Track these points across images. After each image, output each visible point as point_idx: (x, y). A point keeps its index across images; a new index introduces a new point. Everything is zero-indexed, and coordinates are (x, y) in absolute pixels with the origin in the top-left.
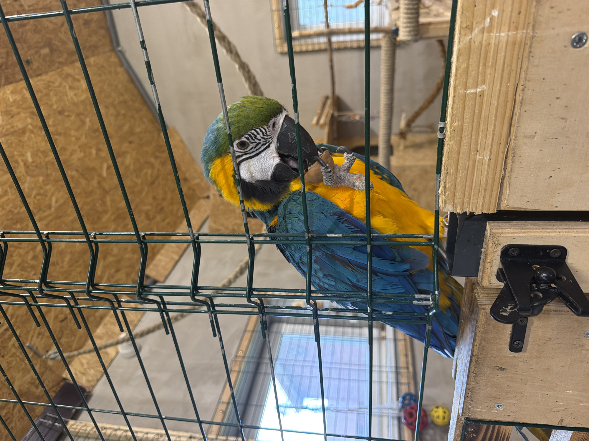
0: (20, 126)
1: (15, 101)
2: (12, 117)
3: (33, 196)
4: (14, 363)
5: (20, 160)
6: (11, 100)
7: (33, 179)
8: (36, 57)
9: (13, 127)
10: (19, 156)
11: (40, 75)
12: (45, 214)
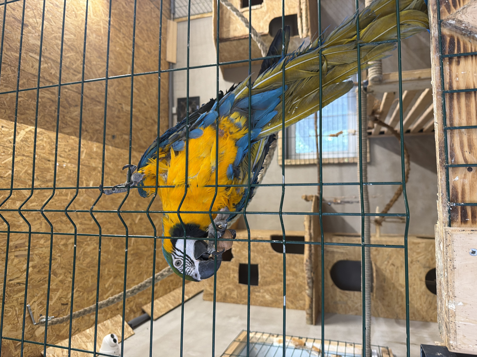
0: (94, 165)
1: (96, 152)
2: (91, 158)
3: (83, 206)
4: (10, 314)
5: (84, 182)
6: (95, 150)
7: (87, 197)
8: (120, 137)
9: (89, 163)
10: (85, 180)
11: (118, 147)
12: (86, 222)
